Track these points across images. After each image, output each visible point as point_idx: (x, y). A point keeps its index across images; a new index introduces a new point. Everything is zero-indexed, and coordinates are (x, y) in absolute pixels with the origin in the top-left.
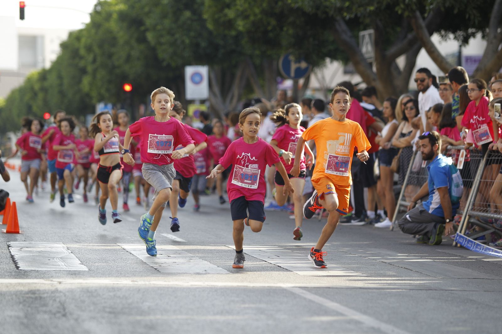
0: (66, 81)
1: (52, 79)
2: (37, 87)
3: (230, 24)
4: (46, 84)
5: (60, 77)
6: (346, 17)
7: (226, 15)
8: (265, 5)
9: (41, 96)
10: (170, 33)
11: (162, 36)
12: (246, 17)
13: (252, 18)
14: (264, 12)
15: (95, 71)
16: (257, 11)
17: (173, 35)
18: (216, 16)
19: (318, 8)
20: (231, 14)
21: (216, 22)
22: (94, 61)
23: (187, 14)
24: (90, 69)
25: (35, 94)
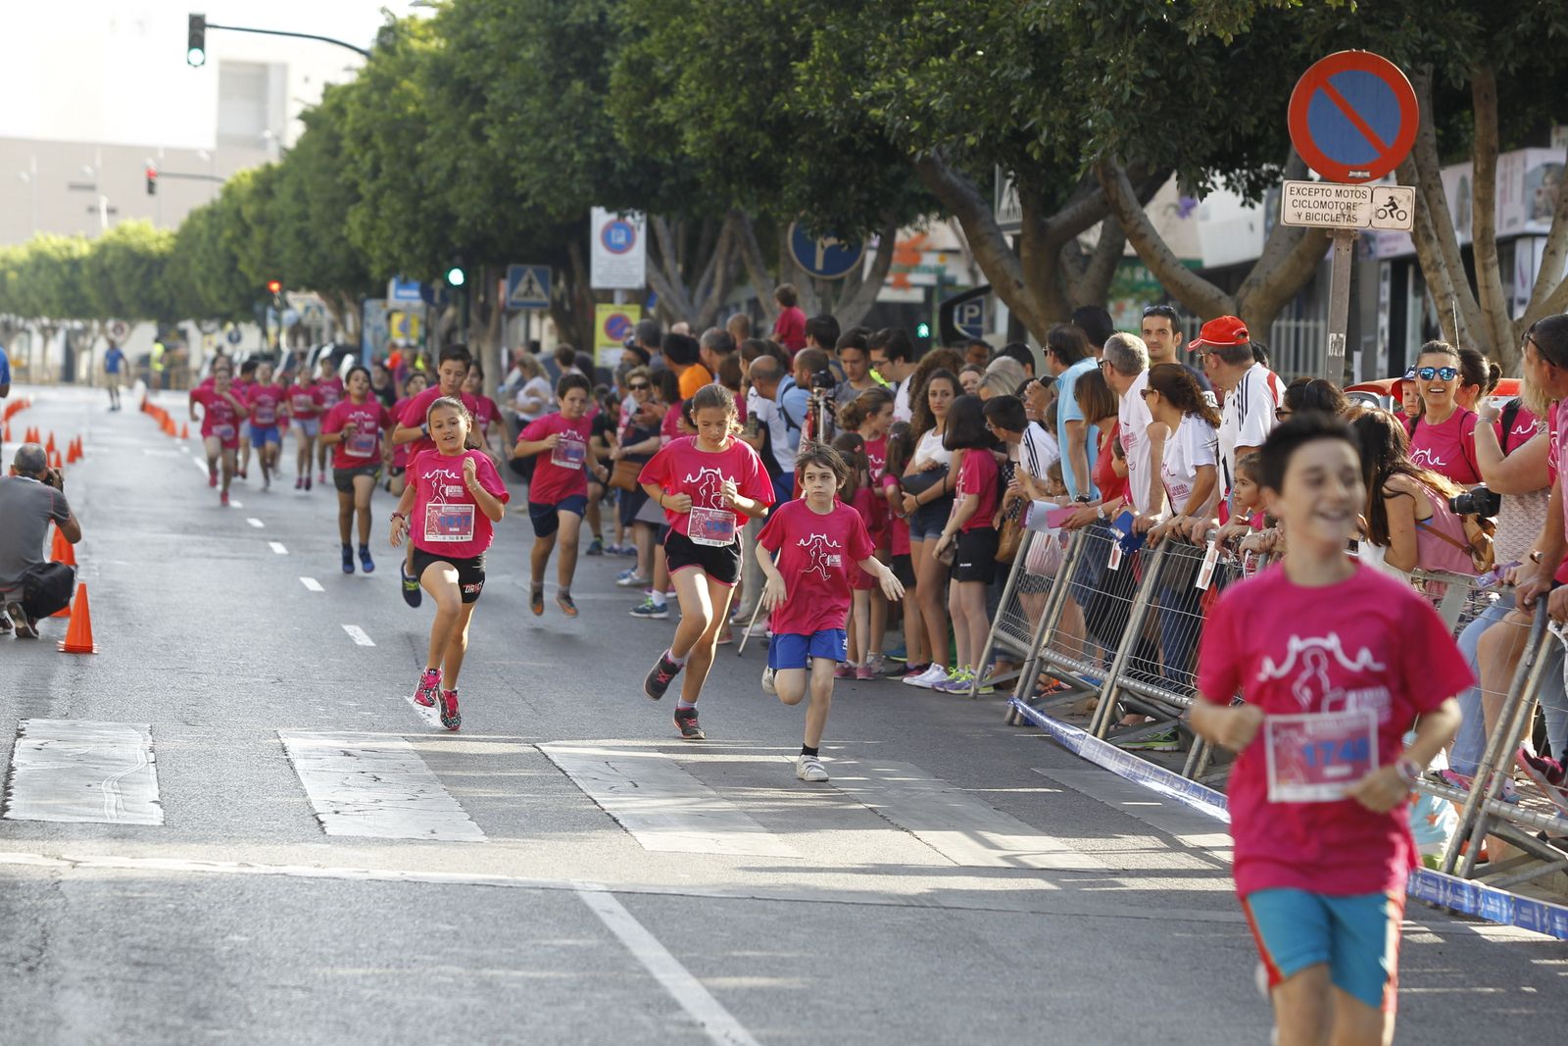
0: (315, 209)
1: (284, 199)
2: (249, 211)
3: (669, 135)
4: (270, 206)
5: (299, 196)
6: (914, 153)
7: (657, 111)
8: (742, 100)
9: (258, 234)
10: (541, 130)
11: (521, 139)
12: (706, 124)
13: (717, 127)
14: (739, 116)
15: (378, 195)
16: (726, 113)
17: (547, 138)
18: (636, 114)
19: (855, 128)
20: (667, 111)
21: (636, 126)
22: (376, 171)
23: (578, 86)
24: (366, 188)
25: (247, 231)
